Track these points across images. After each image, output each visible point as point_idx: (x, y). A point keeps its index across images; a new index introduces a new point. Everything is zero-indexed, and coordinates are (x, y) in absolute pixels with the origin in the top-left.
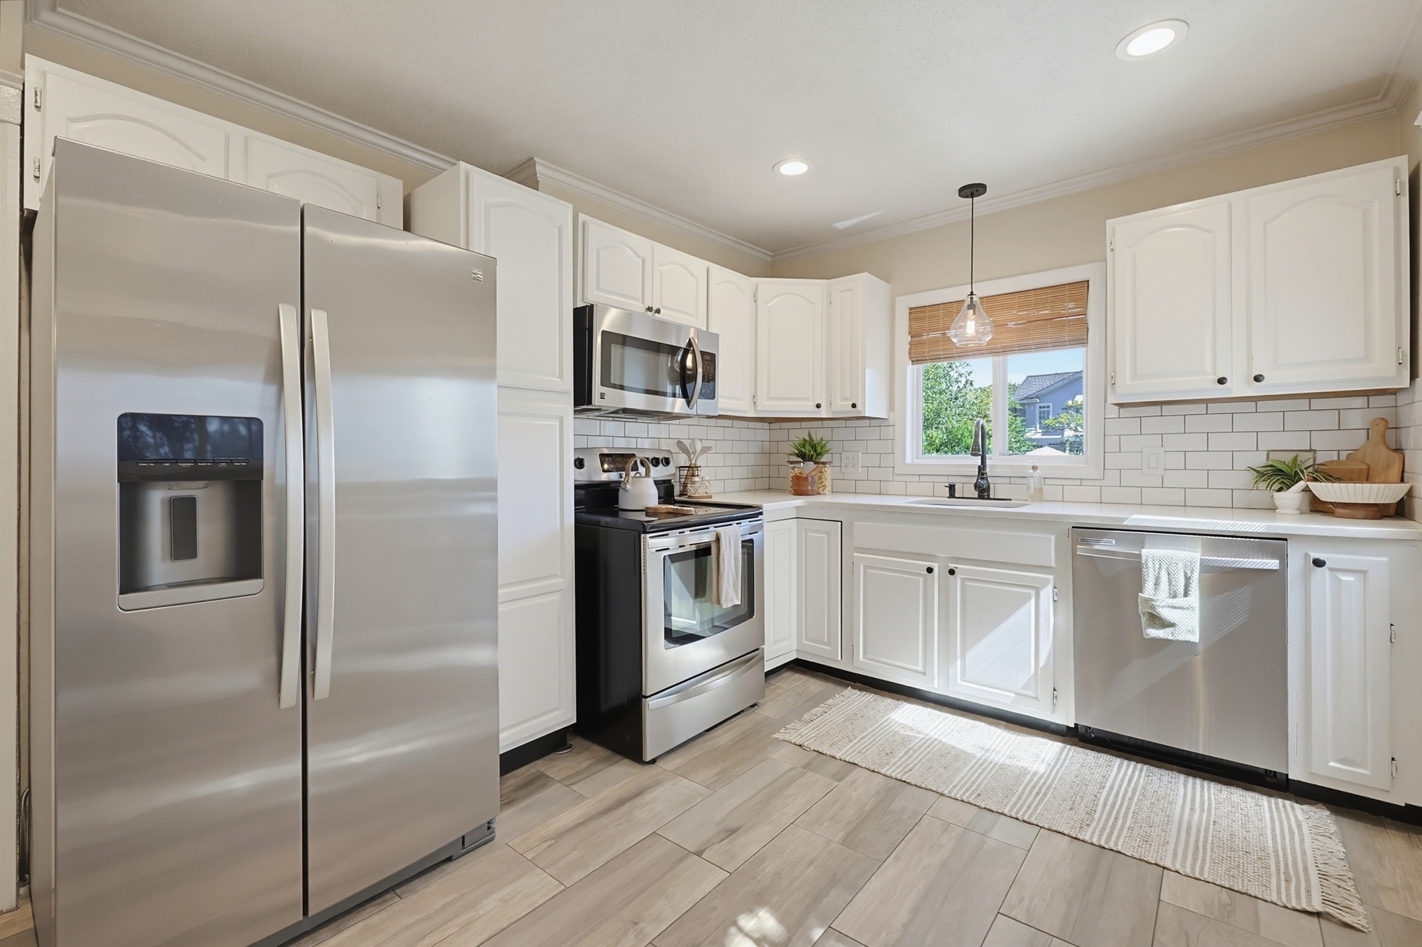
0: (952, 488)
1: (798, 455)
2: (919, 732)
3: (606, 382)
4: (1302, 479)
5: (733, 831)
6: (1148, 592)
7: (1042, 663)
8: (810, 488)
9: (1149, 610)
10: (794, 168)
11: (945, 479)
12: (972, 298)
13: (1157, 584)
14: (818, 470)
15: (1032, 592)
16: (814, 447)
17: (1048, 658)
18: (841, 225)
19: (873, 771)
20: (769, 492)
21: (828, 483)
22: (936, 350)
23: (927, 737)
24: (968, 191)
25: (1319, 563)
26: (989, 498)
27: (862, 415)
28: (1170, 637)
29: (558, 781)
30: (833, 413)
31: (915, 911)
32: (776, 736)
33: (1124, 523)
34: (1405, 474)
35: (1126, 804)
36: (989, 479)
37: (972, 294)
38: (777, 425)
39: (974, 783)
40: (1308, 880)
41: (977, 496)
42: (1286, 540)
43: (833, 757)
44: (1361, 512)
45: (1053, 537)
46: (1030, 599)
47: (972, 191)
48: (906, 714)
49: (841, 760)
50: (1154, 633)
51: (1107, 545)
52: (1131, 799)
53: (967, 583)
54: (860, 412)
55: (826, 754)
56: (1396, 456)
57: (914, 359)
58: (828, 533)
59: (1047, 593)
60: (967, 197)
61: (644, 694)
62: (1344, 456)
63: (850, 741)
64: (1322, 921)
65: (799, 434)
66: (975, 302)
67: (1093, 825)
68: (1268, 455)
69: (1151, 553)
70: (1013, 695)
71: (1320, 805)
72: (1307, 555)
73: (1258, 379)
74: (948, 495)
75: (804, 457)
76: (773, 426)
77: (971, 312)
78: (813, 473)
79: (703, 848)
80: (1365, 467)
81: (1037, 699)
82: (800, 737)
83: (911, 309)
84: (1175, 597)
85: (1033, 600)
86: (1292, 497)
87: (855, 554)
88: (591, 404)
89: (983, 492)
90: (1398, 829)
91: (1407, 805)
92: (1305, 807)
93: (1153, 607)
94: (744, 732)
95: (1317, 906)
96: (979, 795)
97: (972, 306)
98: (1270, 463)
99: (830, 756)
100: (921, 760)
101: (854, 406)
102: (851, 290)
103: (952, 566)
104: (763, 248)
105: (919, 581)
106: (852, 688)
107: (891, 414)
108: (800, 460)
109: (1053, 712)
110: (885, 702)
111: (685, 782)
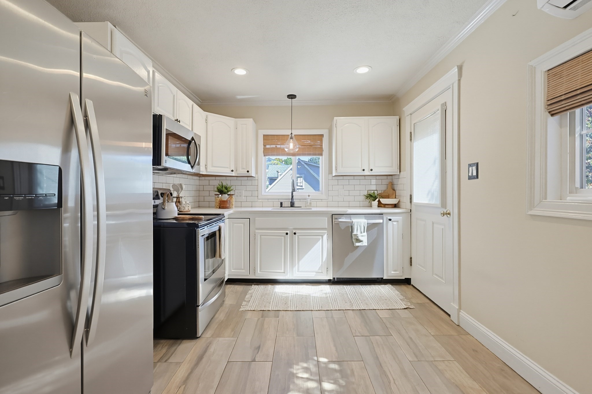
0: (281, 203)
1: (219, 192)
2: (289, 294)
3: (167, 155)
4: (377, 198)
5: (259, 348)
6: (355, 233)
7: (324, 260)
8: (228, 205)
9: (357, 238)
10: (240, 72)
11: (277, 200)
12: (292, 135)
13: (357, 230)
14: (230, 197)
15: (321, 237)
16: (226, 188)
17: (325, 260)
18: (239, 97)
19: (286, 311)
20: (209, 208)
21: (234, 203)
22: (273, 152)
23: (292, 295)
24: (291, 97)
25: (390, 220)
26: (294, 207)
27: (251, 175)
28: (362, 245)
29: (157, 362)
30: (238, 174)
31: (335, 346)
32: (241, 309)
33: (347, 212)
34: (396, 196)
35: (355, 297)
36: (294, 200)
37: (292, 134)
38: (203, 178)
39: (317, 304)
40: (400, 302)
41: (290, 206)
42: (383, 214)
43: (268, 310)
44: (390, 206)
45: (327, 218)
46: (320, 239)
47: (292, 97)
48: (279, 289)
49: (272, 310)
50: (357, 244)
51: (343, 219)
52: (355, 295)
53: (300, 237)
54: (250, 174)
55: (265, 310)
56: (394, 191)
57: (265, 155)
58: (244, 224)
59: (325, 237)
60: (290, 98)
61: (197, 305)
62: (383, 191)
63: (270, 303)
64: (408, 309)
65: (216, 183)
66: (293, 136)
67: (354, 305)
68: (368, 191)
69: (355, 221)
70: (315, 273)
71: (389, 284)
72: (387, 218)
73: (371, 170)
74: (280, 206)
75: (221, 192)
76: (201, 178)
77: (292, 140)
78: (229, 199)
79: (254, 357)
80: (388, 194)
81: (322, 272)
82: (250, 307)
83: (264, 135)
84: (361, 233)
85: (321, 239)
86: (376, 203)
87: (256, 231)
88: (161, 165)
89: (292, 205)
90: (404, 285)
91: (405, 278)
92: (387, 285)
93: (357, 237)
94: (227, 313)
95: (405, 307)
96: (322, 307)
97: (291, 138)
98: (368, 194)
99: (267, 310)
100: (297, 302)
101: (248, 172)
102: (246, 124)
103: (294, 231)
104: (199, 98)
105: (282, 238)
106: (254, 285)
107: (257, 175)
108: (219, 193)
109: (327, 275)
110: (269, 287)
111: (221, 339)
